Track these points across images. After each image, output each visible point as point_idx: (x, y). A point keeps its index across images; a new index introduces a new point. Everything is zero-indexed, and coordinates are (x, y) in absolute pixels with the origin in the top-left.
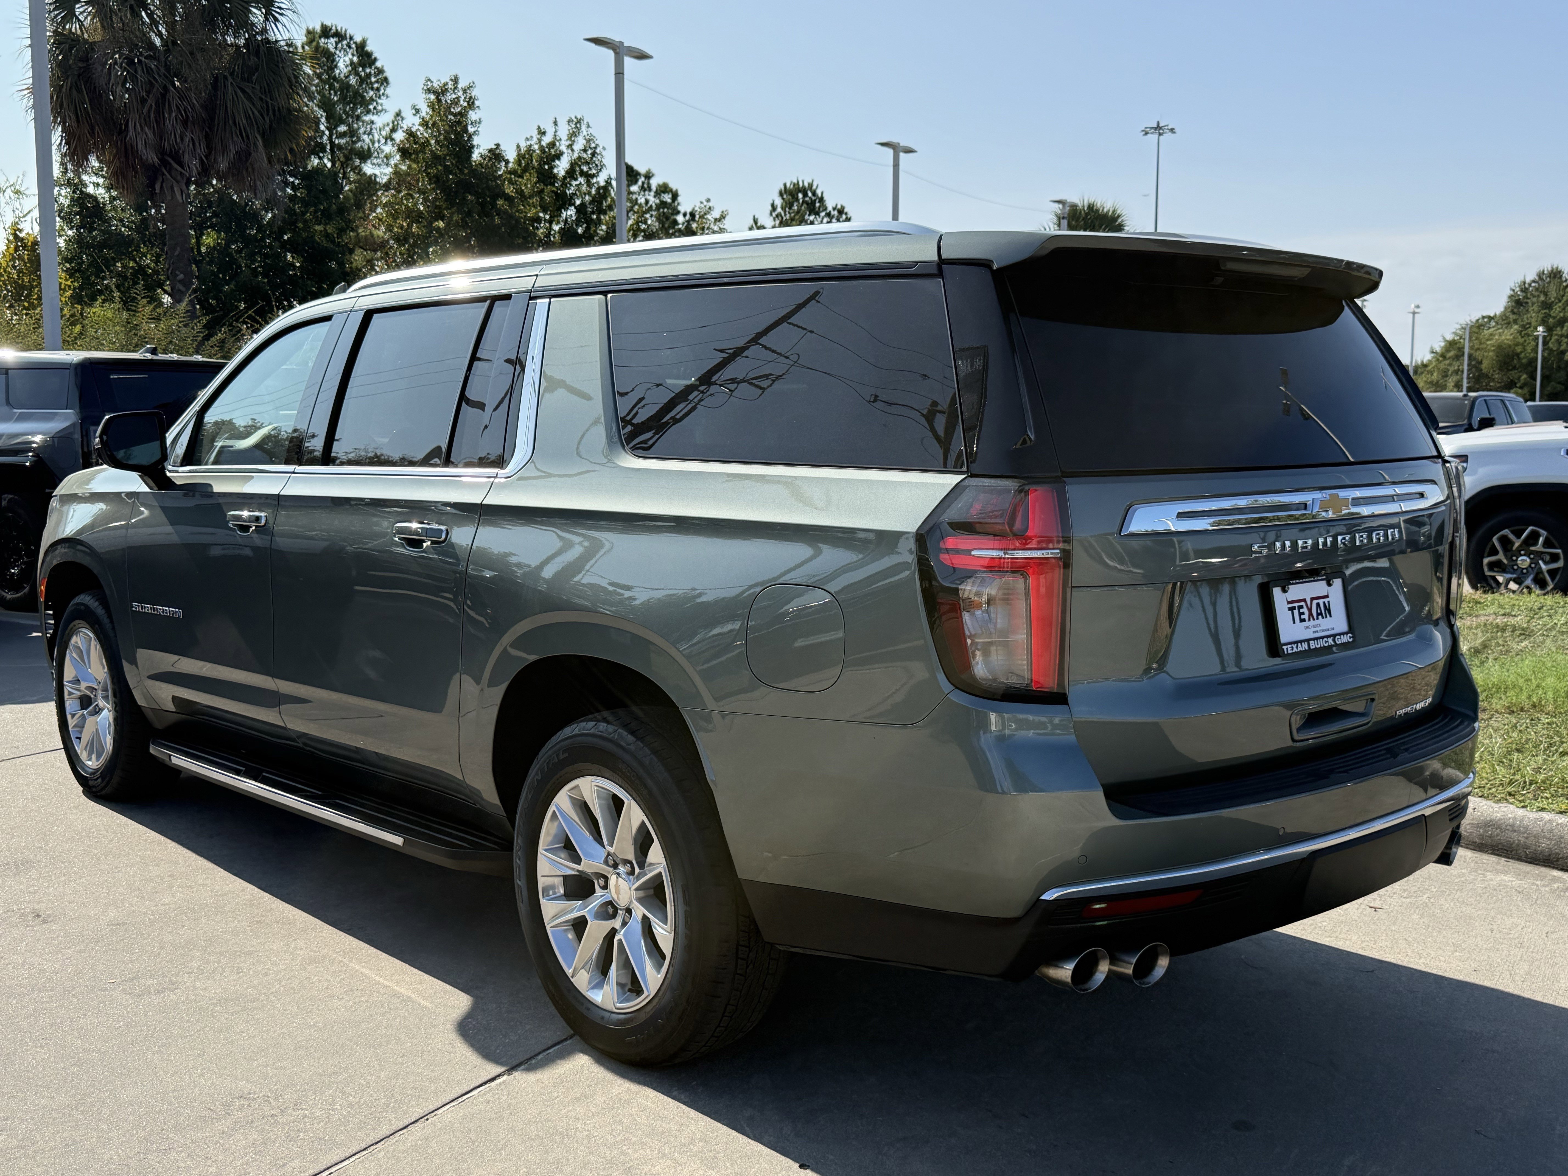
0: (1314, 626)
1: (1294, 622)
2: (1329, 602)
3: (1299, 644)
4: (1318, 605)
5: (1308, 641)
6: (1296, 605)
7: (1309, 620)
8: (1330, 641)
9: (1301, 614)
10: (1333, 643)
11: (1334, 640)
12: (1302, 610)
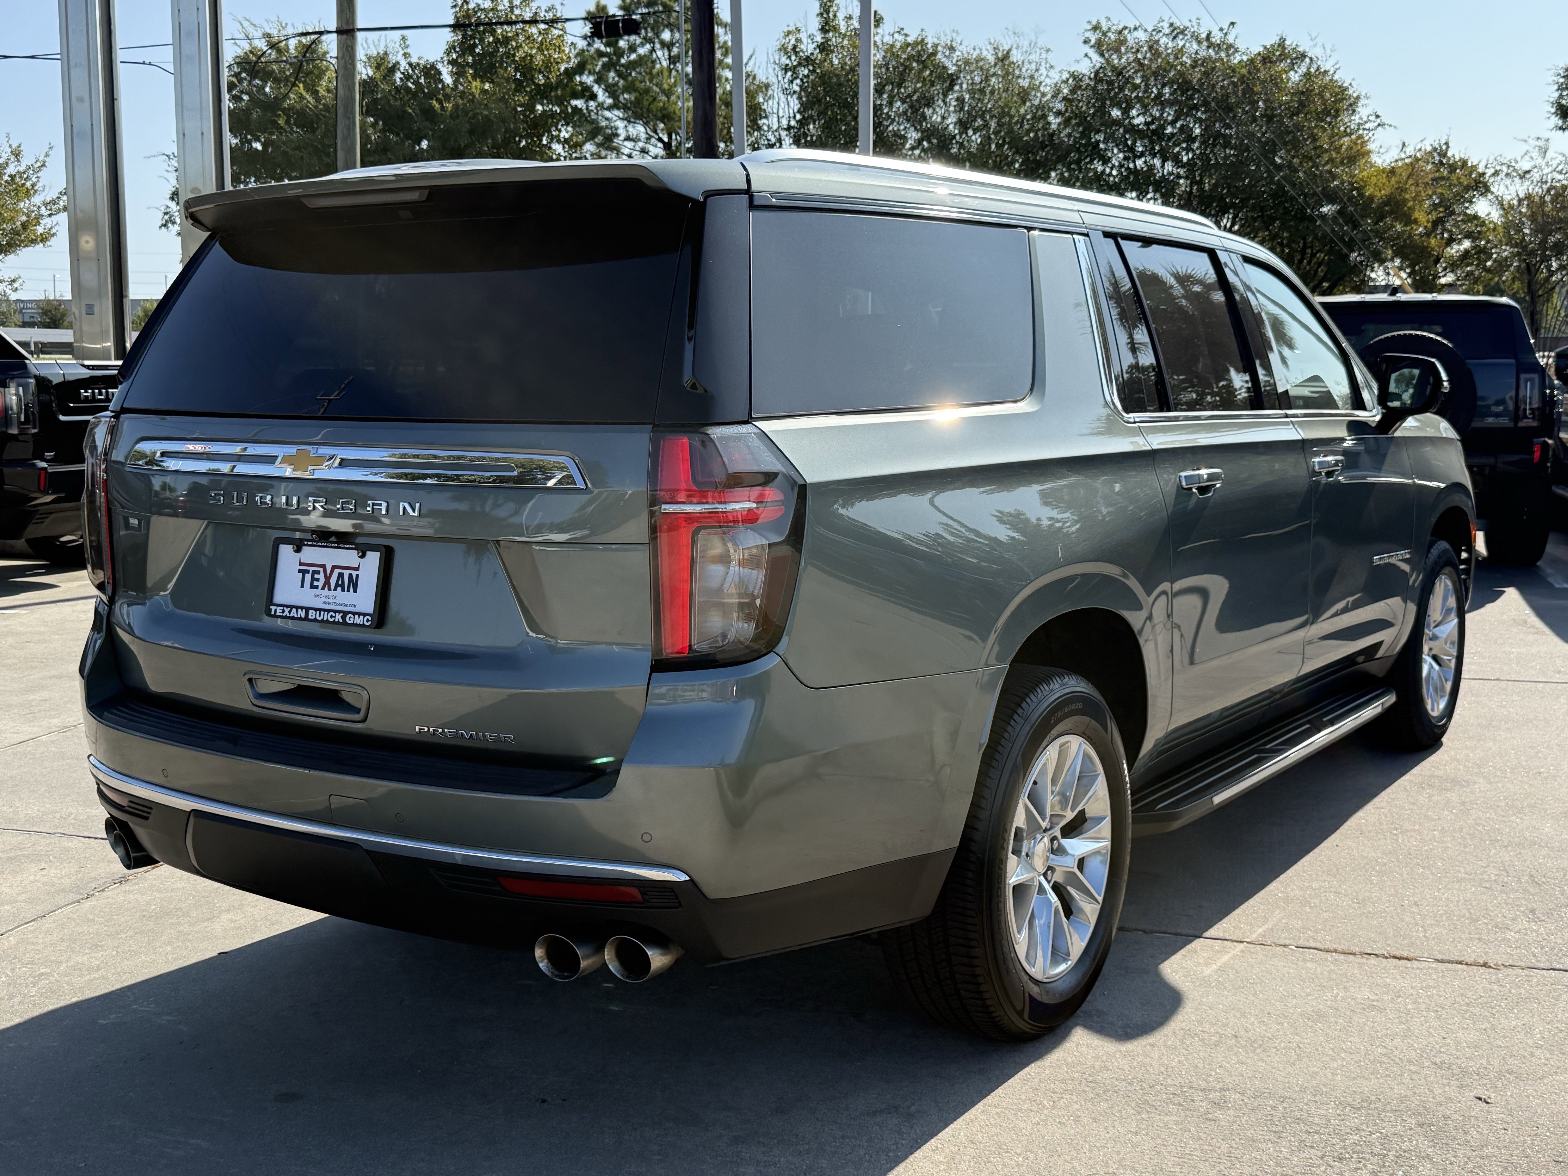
0: (327, 597)
1: (302, 586)
2: (357, 575)
3: (294, 610)
4: (341, 575)
5: (308, 609)
6: (311, 569)
7: (323, 588)
8: (338, 617)
9: (313, 579)
10: (341, 621)
11: (344, 618)
12: (316, 576)
